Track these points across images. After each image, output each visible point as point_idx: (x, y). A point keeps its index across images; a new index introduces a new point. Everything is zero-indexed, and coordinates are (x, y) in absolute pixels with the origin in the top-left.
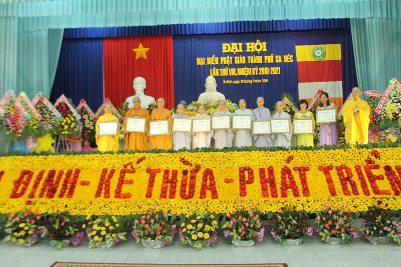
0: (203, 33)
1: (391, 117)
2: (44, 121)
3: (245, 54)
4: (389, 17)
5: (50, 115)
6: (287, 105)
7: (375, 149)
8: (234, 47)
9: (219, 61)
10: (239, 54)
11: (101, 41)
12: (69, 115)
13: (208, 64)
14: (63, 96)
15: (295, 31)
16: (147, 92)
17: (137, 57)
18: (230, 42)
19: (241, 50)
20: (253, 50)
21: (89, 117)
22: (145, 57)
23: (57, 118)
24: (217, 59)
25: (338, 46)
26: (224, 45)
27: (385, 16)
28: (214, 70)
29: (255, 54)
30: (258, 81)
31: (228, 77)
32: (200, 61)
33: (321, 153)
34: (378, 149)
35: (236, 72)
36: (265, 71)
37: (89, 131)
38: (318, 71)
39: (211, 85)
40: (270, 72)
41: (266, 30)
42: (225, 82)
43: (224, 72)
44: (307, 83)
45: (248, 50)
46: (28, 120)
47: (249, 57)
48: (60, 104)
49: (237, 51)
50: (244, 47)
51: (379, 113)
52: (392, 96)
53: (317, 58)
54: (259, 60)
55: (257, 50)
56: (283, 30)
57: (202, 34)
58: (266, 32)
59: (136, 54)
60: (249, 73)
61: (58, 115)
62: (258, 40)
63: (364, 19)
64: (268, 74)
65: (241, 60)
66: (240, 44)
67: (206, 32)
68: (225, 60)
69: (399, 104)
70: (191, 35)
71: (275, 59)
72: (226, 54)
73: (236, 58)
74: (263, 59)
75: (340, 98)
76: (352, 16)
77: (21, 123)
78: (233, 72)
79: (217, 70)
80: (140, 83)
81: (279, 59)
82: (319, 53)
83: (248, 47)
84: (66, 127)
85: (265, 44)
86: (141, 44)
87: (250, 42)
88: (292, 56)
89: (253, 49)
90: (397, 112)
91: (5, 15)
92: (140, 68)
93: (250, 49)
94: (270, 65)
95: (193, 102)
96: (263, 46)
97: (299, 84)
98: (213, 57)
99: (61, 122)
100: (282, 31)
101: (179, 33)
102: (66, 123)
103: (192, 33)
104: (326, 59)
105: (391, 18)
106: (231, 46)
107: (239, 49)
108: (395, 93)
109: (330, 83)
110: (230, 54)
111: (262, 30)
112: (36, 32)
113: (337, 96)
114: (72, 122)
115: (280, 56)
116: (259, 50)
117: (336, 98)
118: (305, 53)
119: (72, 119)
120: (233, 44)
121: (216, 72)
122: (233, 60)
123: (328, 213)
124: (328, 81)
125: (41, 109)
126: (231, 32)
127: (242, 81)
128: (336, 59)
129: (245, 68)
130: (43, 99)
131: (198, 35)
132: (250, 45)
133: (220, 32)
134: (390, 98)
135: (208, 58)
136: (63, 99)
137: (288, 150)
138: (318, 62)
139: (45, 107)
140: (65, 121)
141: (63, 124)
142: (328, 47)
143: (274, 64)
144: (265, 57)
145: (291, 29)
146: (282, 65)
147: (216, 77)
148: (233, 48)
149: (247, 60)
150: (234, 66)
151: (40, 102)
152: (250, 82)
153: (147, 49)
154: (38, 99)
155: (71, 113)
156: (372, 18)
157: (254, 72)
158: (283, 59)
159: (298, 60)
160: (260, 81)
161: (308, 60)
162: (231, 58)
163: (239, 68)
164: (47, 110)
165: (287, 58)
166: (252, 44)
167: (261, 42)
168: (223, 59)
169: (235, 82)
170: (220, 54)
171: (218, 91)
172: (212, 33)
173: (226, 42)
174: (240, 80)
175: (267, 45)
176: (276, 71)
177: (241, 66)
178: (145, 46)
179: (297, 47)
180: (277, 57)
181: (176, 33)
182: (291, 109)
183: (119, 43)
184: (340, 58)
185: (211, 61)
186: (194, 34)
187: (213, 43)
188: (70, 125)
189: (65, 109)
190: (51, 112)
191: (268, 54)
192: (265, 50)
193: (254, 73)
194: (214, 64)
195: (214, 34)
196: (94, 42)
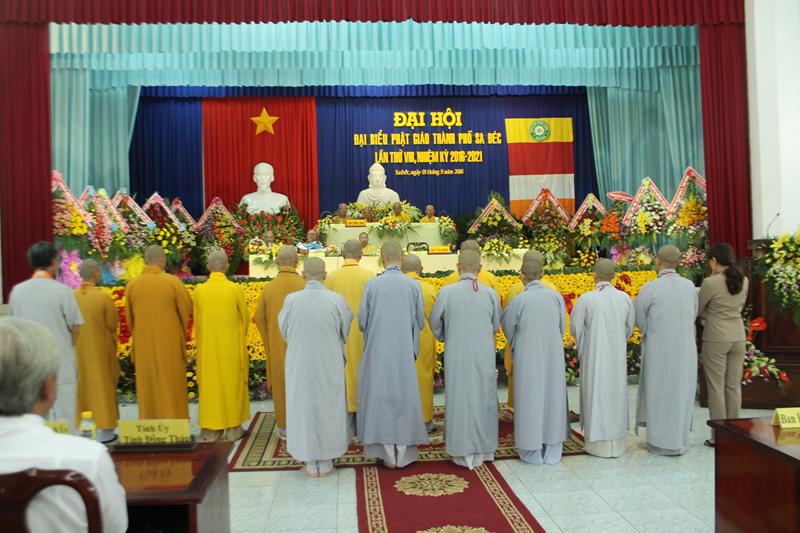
0: (364, 95)
1: (644, 231)
2: (131, 234)
3: (428, 129)
4: (640, 88)
5: (140, 225)
6: (496, 211)
7: (625, 273)
8: (412, 118)
9: (389, 139)
10: (419, 130)
11: (198, 103)
12: (167, 224)
13: (372, 143)
14: (156, 194)
15: (505, 96)
16: (275, 187)
17: (259, 131)
18: (405, 109)
19: (422, 124)
20: (440, 124)
21: (188, 227)
22: (272, 131)
23: (148, 230)
24: (385, 136)
25: (568, 121)
26: (397, 114)
27: (634, 87)
28: (381, 154)
29: (444, 129)
30: (450, 172)
31: (402, 166)
32: (359, 140)
33: (560, 278)
34: (628, 273)
35: (416, 157)
36: (459, 156)
37: (190, 249)
38: (540, 159)
39: (378, 178)
40: (466, 159)
41: (462, 94)
42: (398, 173)
43: (397, 157)
44: (522, 177)
45: (434, 124)
46: (113, 233)
47: (434, 135)
48: (152, 206)
49: (416, 124)
50: (428, 119)
51: (627, 224)
52: (645, 201)
53: (538, 139)
54: (450, 139)
55: (447, 123)
56: (487, 94)
57: (363, 97)
58: (461, 96)
59: (256, 125)
60: (435, 159)
61: (150, 224)
62: (449, 109)
63: (605, 88)
64: (463, 160)
65: (422, 139)
66: (422, 114)
67: (368, 94)
68: (399, 139)
69: (653, 213)
70: (345, 97)
71: (474, 139)
72: (399, 130)
73: (415, 135)
74: (457, 138)
75: (571, 200)
76: (589, 83)
77: (107, 238)
78: (410, 157)
79: (386, 154)
80: (264, 173)
81: (480, 139)
82: (539, 131)
83: (434, 119)
84: (165, 243)
85: (459, 114)
86: (264, 109)
87: (437, 111)
88: (499, 135)
89: (440, 121)
90: (652, 224)
91: (69, 66)
92: (264, 149)
93: (437, 122)
94: (467, 148)
95: (351, 205)
96: (457, 118)
97: (511, 177)
98: (380, 134)
99: (156, 236)
100: (485, 96)
101: (327, 94)
102: (164, 238)
103: (346, 95)
104: (551, 140)
105: (642, 90)
106: (407, 117)
107: (419, 122)
108: (648, 197)
109: (556, 177)
110: (406, 129)
111: (456, 93)
112: (107, 90)
113: (567, 197)
114: (172, 235)
115: (482, 135)
116: (450, 124)
117: (564, 200)
118: (519, 130)
119: (172, 230)
120: (410, 114)
121: (384, 157)
122: (411, 138)
123: (572, 349)
124: (552, 173)
125: (125, 215)
126: (408, 94)
127: (424, 172)
128: (565, 140)
129: (430, 151)
130: (127, 198)
131: (356, 97)
132: (437, 116)
133: (391, 95)
134: (642, 203)
135: (372, 135)
136: (155, 198)
137: (518, 275)
138: (539, 144)
139: (131, 212)
140: (162, 233)
141: (160, 238)
142: (553, 122)
143: (473, 147)
144: (460, 134)
145: (499, 93)
146: (485, 148)
147: (383, 165)
148: (410, 120)
149: (431, 138)
150: (411, 147)
151: (123, 204)
152: (437, 173)
153: (275, 119)
154: (120, 198)
155: (171, 221)
156: (617, 88)
157: (442, 157)
158: (486, 139)
159: (510, 140)
160: (451, 172)
161: (524, 140)
162: (407, 135)
163: (420, 151)
164: (135, 216)
165: (493, 138)
166: (440, 114)
167: (453, 112)
168: (395, 137)
169: (414, 173)
170: (390, 129)
171: (387, 187)
172: (378, 96)
173: (399, 111)
174: (421, 170)
175: (462, 117)
176: (475, 156)
177: (423, 148)
178: (271, 114)
179: (506, 120)
180: (477, 135)
181: (322, 94)
182: (502, 216)
183: (229, 108)
184: (571, 140)
185: (376, 139)
186: (350, 97)
187: (380, 112)
188: (170, 240)
189: (160, 215)
190: (140, 220)
191: (464, 130)
192: (459, 124)
193: (442, 160)
194: (381, 144)
195: (382, 97)
196: (187, 104)
